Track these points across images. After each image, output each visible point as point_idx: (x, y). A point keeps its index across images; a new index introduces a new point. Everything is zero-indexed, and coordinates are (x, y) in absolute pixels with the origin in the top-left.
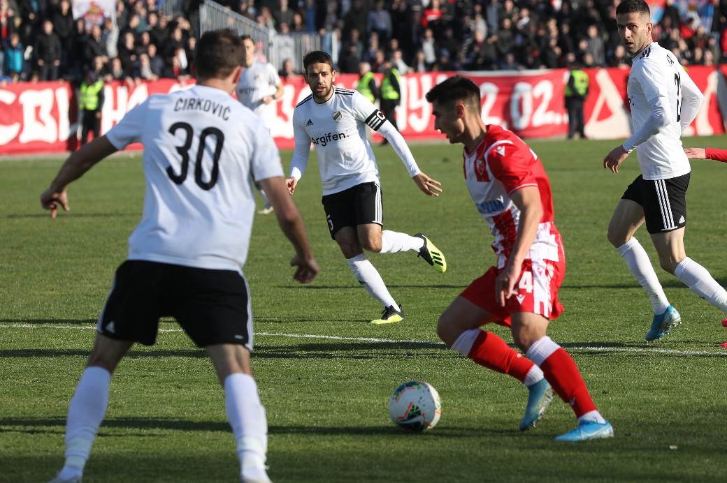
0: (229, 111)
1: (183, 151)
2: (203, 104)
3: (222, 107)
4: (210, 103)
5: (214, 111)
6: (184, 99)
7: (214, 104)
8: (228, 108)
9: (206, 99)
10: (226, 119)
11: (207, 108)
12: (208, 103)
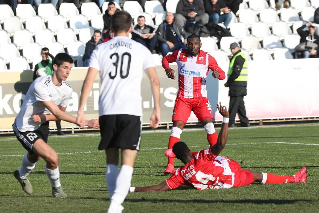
0: (131, 45)
1: (115, 64)
2: (120, 43)
3: (128, 44)
4: (123, 42)
5: (126, 46)
6: (112, 44)
7: (125, 43)
8: (131, 44)
9: (121, 41)
10: (131, 48)
11: (122, 45)
12: (122, 43)
